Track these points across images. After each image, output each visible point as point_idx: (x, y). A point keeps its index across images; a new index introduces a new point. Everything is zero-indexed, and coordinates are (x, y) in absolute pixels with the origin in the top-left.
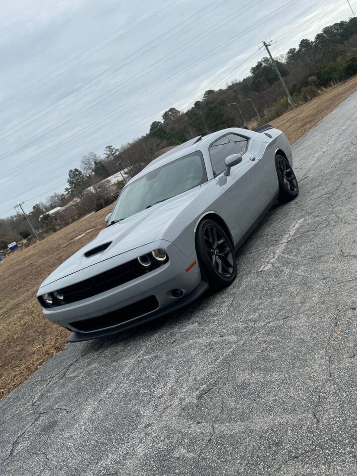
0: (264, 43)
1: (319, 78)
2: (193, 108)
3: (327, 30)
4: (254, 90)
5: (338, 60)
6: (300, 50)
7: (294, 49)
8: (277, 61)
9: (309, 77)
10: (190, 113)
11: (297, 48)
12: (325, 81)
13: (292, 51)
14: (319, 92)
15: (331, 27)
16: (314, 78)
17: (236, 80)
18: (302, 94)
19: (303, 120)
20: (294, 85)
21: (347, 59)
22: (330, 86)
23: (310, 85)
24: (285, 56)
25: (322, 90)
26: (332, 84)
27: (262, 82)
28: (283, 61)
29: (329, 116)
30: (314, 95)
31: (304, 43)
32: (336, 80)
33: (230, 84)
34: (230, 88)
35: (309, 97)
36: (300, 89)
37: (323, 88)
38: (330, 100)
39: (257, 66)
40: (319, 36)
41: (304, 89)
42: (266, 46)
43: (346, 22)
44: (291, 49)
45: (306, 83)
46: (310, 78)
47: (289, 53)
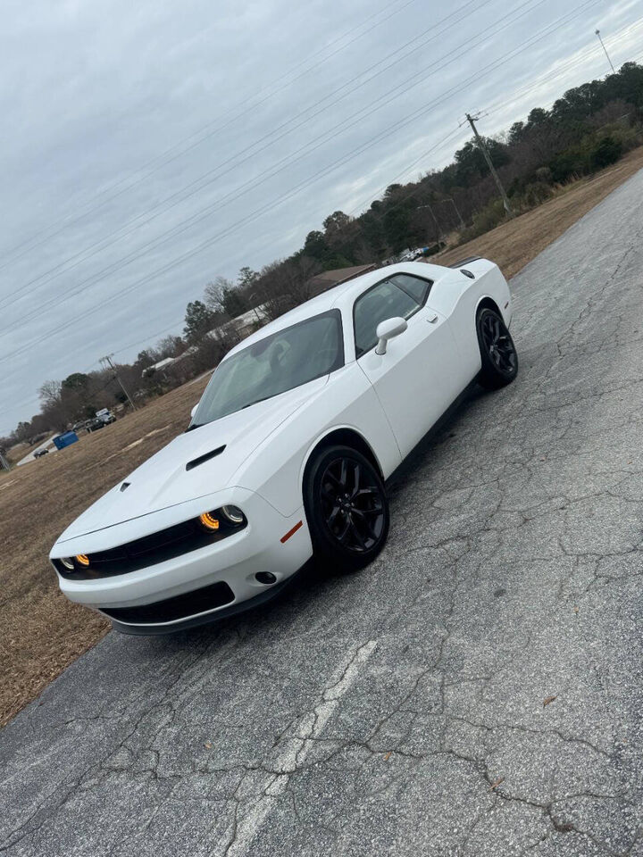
0: (468, 116)
1: (553, 170)
2: (369, 211)
3: (571, 95)
4: (460, 185)
5: (584, 142)
6: (530, 125)
7: (521, 123)
8: (494, 142)
9: (537, 168)
10: (365, 218)
11: (526, 121)
12: (562, 174)
13: (518, 126)
14: (553, 191)
15: (578, 90)
16: (546, 169)
17: (433, 170)
18: (527, 195)
19: (509, 251)
20: (516, 181)
21: (597, 140)
22: (570, 182)
23: (540, 181)
24: (508, 134)
25: (557, 188)
26: (573, 180)
27: (472, 172)
28: (505, 141)
29: (548, 251)
30: (545, 196)
31: (537, 115)
32: (579, 173)
33: (425, 176)
34: (424, 180)
35: (537, 199)
36: (523, 185)
37: (560, 186)
38: (560, 213)
39: (465, 149)
40: (558, 104)
41: (529, 187)
42: (471, 121)
43: (600, 82)
44: (516, 124)
45: (532, 178)
46: (540, 170)
47: (513, 129)
